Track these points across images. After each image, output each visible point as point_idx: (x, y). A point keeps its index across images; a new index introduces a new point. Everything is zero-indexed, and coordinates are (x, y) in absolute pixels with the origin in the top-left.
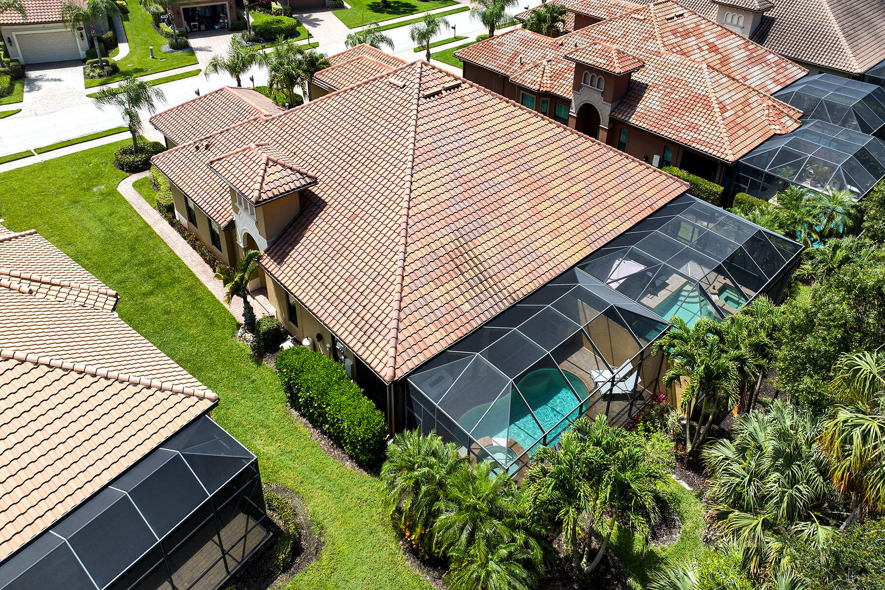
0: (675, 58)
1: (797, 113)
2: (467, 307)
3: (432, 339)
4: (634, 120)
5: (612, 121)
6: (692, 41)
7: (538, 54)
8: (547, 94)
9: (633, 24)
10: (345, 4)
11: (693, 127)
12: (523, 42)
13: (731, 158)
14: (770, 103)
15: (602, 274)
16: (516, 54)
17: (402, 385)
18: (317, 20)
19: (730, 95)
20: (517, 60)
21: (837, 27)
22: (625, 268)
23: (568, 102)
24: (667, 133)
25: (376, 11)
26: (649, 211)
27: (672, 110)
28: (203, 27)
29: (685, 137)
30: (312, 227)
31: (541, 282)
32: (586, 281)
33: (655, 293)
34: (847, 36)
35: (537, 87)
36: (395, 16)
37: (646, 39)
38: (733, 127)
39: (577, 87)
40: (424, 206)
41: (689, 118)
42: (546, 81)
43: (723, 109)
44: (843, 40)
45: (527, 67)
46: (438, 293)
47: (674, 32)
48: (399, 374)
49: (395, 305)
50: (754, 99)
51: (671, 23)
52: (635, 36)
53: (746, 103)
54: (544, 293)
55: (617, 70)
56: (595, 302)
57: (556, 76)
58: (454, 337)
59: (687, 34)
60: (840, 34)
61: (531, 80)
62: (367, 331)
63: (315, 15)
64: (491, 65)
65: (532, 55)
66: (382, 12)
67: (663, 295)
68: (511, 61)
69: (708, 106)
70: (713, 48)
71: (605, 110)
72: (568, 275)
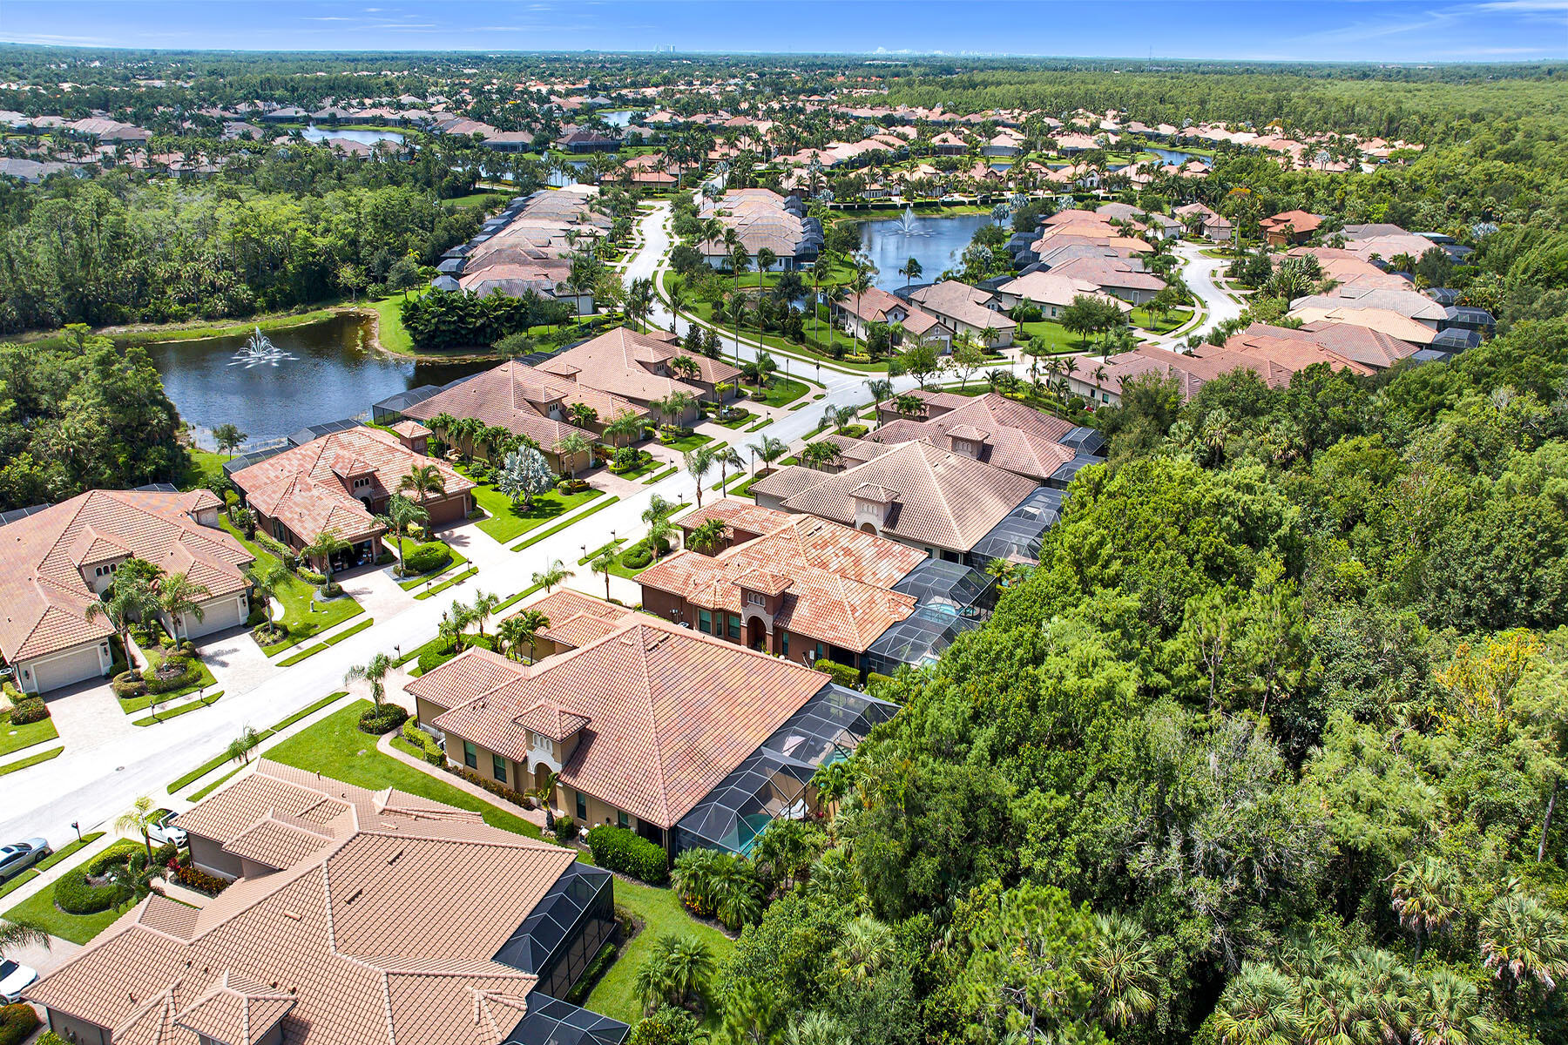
0: (817, 571)
1: (912, 600)
2: (701, 781)
3: (686, 802)
4: (791, 627)
5: (775, 628)
6: (830, 550)
7: (709, 574)
8: (720, 610)
9: (782, 543)
10: (486, 512)
11: (833, 628)
12: (693, 564)
13: (861, 649)
14: (890, 597)
15: (778, 747)
16: (689, 576)
17: (674, 830)
18: (461, 537)
19: (857, 596)
20: (691, 582)
21: (948, 511)
22: (793, 742)
23: (739, 616)
24: (816, 635)
25: (522, 517)
26: (805, 701)
27: (818, 616)
28: (346, 566)
29: (829, 636)
30: (592, 751)
31: (742, 759)
32: (769, 754)
33: (817, 756)
34: (958, 518)
35: (711, 606)
36: (542, 520)
37: (793, 556)
38: (862, 623)
39: (744, 604)
40: (664, 724)
41: (830, 621)
42: (719, 599)
43: (854, 610)
44: (953, 522)
45: (701, 588)
46: (683, 776)
47: (815, 546)
48: (673, 823)
49: (662, 786)
50: (878, 595)
51: (811, 538)
52: (785, 554)
53: (872, 601)
54: (744, 765)
55: (774, 593)
56: (774, 765)
57: (726, 593)
58: (697, 799)
59: (825, 545)
60: (951, 518)
61: (706, 599)
62: (648, 804)
63: (458, 531)
64: (669, 588)
65: (702, 576)
66: (528, 517)
67: (822, 756)
68: (685, 583)
69: (843, 610)
70: (848, 552)
71: (768, 621)
72: (758, 752)
